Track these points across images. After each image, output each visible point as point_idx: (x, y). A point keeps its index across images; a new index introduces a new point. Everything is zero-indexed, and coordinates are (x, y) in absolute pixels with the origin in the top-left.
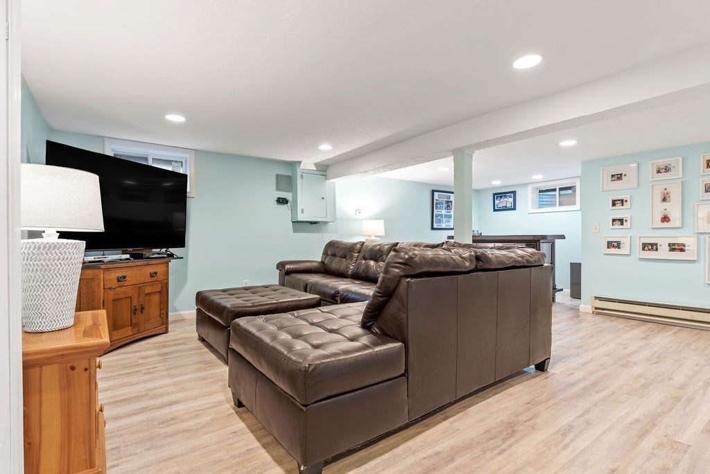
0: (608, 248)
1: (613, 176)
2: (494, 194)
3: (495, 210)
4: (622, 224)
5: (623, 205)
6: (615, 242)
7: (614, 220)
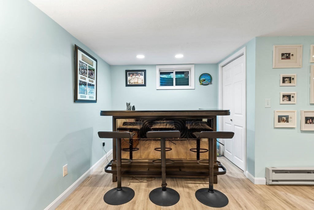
0: (279, 122)
1: (283, 55)
2: (127, 71)
3: (127, 85)
4: (290, 100)
5: (290, 82)
6: (284, 116)
7: (284, 96)
